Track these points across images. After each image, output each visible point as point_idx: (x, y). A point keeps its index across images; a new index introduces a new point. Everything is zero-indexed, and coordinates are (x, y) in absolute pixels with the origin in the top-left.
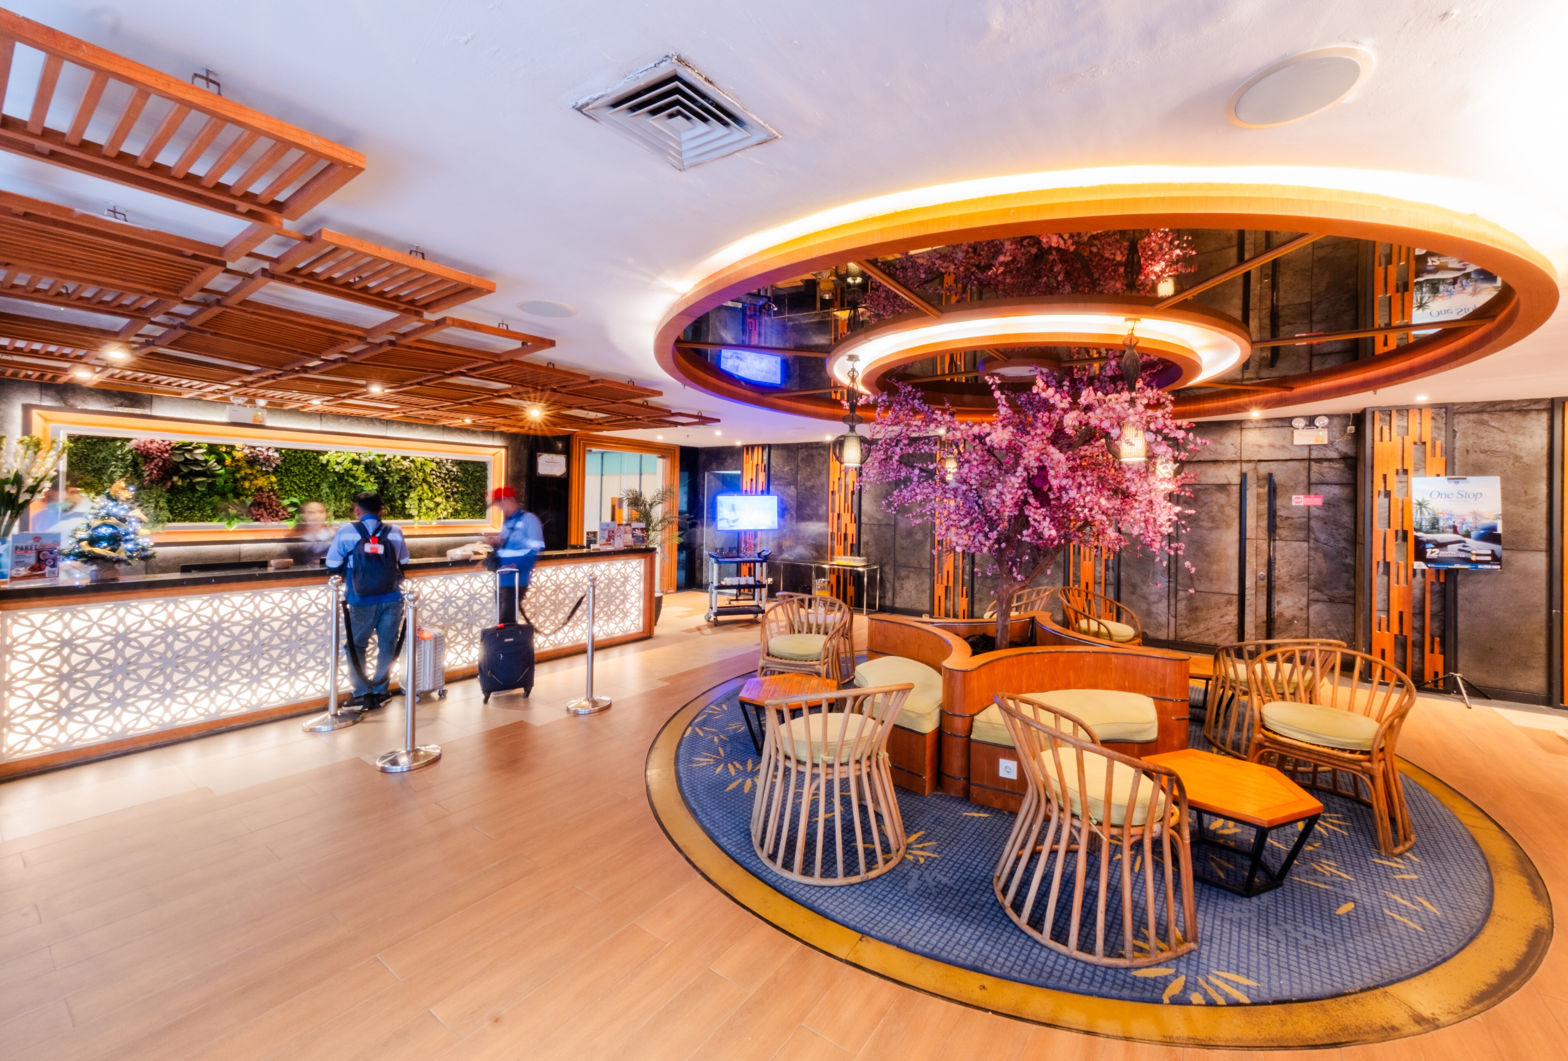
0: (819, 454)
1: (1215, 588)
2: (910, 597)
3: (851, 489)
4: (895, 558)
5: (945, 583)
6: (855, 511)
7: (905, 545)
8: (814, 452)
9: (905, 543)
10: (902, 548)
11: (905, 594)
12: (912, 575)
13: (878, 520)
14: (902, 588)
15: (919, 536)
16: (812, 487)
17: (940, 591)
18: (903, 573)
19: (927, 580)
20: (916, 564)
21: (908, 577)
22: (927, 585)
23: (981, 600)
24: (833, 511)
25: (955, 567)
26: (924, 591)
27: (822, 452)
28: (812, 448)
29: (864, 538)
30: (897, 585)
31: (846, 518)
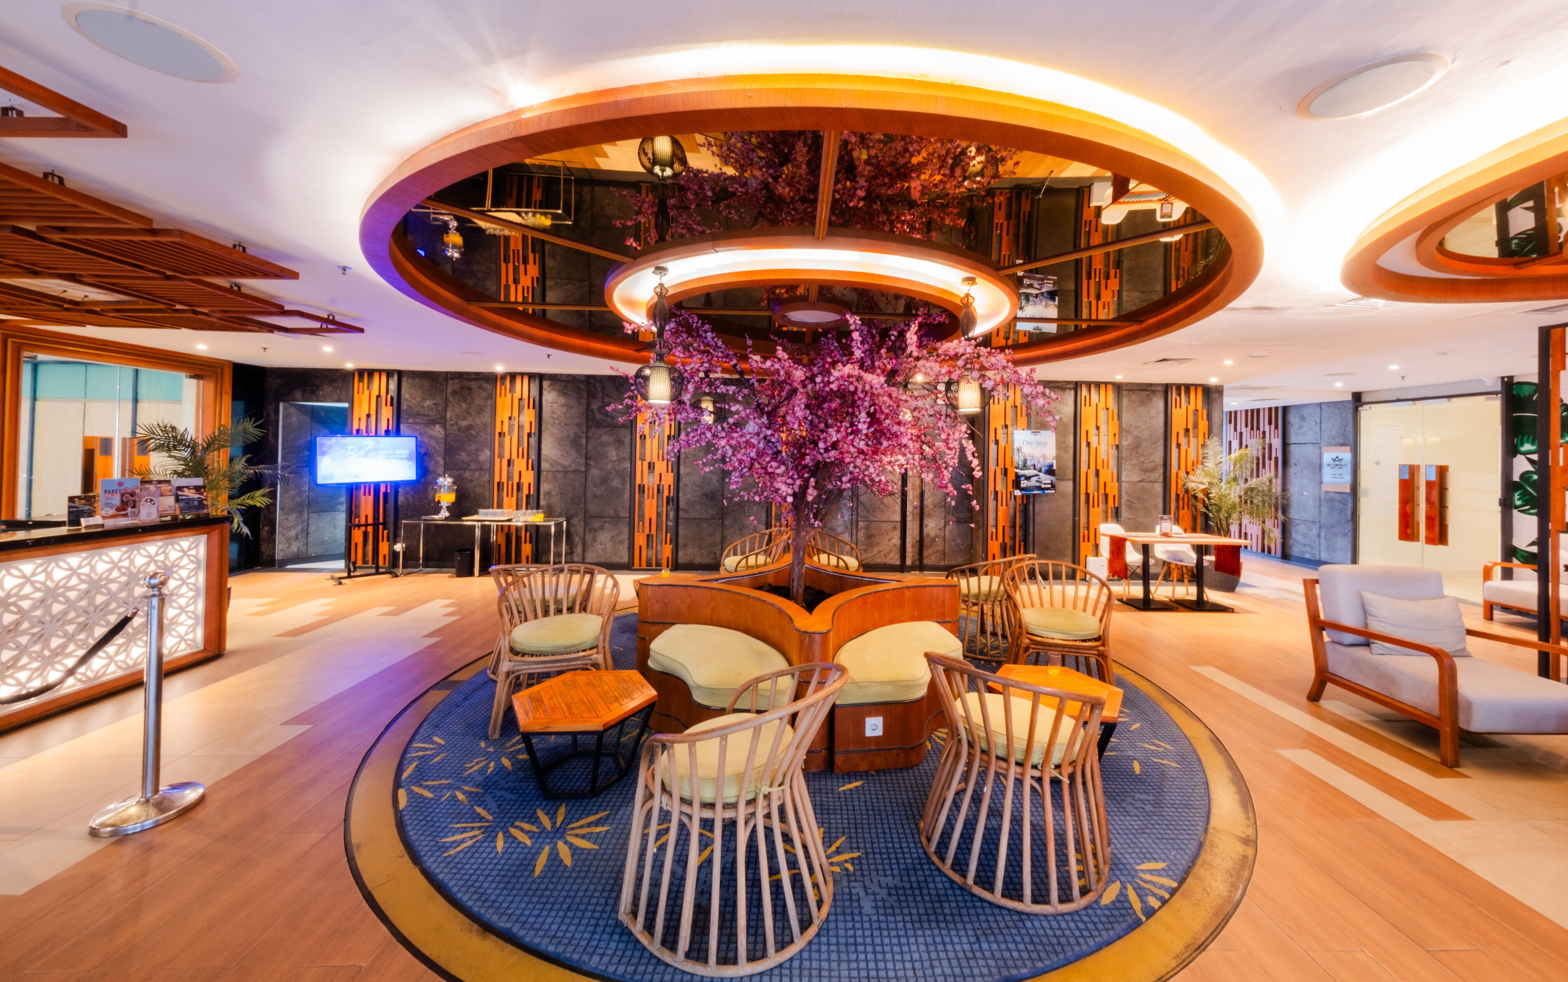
0: (480, 387)
1: (885, 518)
2: (605, 550)
3: (527, 430)
4: (585, 508)
5: (647, 531)
6: (533, 456)
7: (599, 493)
8: (473, 385)
9: (598, 491)
10: (595, 497)
11: (599, 547)
12: (607, 525)
13: (564, 467)
14: (595, 540)
15: (616, 483)
16: (469, 427)
17: (640, 540)
18: (596, 525)
19: (626, 530)
20: (612, 513)
21: (602, 528)
22: (625, 536)
23: (685, 546)
24: (501, 456)
25: (659, 515)
26: (621, 542)
27: (485, 385)
28: (470, 380)
29: (545, 487)
30: (589, 538)
31: (520, 464)
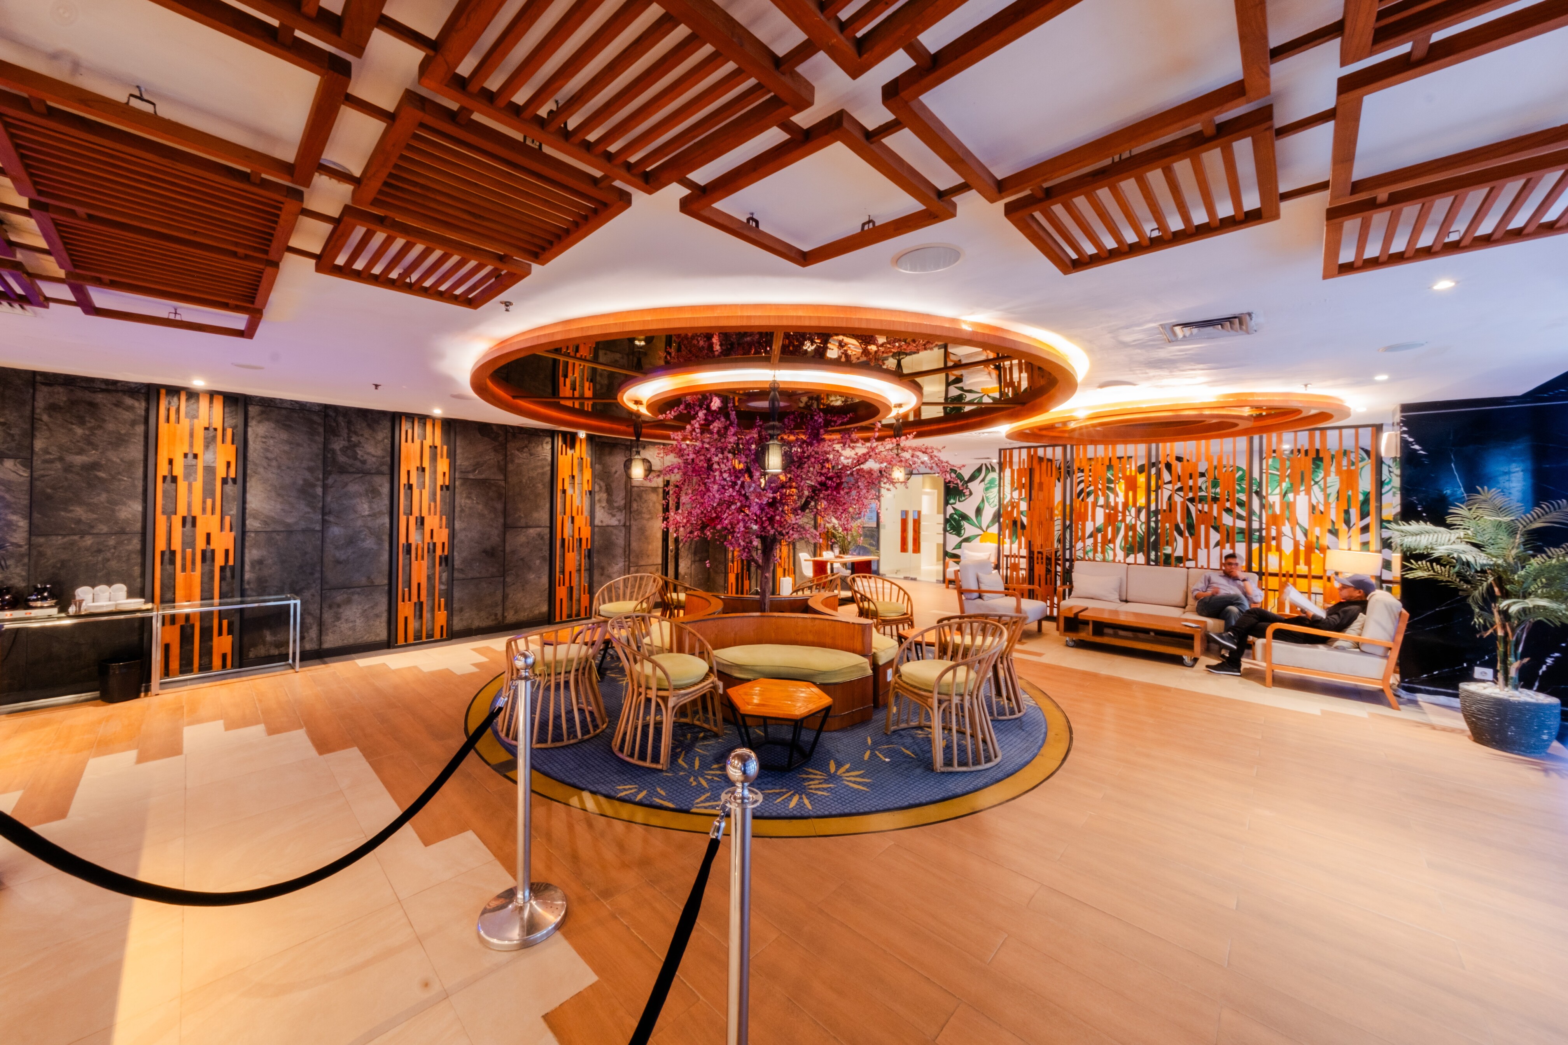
0: (118, 404)
1: (650, 562)
2: (353, 629)
3: (221, 472)
4: (323, 580)
5: (414, 598)
6: (234, 510)
7: (343, 557)
8: (99, 398)
9: (341, 555)
10: (338, 562)
11: (344, 626)
12: (356, 597)
13: (289, 525)
14: (338, 618)
15: (369, 543)
16: (94, 466)
17: (406, 609)
18: (339, 597)
19: (383, 601)
20: (364, 581)
21: (349, 601)
22: (383, 607)
23: (461, 610)
24: (170, 512)
25: (430, 578)
26: (377, 616)
27: (129, 401)
28: (94, 390)
29: (252, 554)
30: (328, 616)
31: (209, 523)
